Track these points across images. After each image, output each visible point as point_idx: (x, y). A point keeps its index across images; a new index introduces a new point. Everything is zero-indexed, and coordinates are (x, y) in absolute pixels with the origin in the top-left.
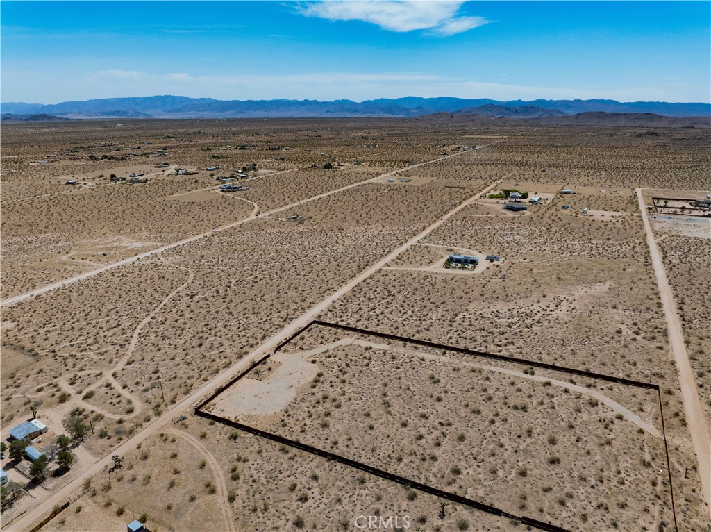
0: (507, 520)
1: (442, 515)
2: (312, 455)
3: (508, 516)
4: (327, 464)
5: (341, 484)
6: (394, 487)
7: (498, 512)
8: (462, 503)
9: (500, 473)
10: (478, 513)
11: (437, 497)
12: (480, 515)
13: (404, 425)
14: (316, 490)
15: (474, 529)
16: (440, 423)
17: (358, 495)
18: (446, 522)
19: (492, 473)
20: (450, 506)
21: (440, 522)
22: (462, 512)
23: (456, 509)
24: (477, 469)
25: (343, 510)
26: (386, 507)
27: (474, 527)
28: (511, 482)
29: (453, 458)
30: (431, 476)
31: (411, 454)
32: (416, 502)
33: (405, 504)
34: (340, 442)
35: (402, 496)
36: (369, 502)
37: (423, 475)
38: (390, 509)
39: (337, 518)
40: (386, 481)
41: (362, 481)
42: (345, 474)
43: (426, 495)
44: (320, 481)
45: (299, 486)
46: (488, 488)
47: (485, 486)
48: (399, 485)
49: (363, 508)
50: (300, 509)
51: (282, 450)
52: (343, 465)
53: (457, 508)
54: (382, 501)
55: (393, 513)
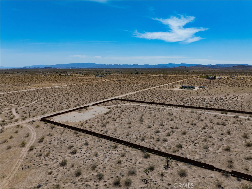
0: (219, 174)
1: (167, 167)
3: (219, 170)
4: (97, 139)
5: (101, 148)
6: (135, 151)
8: (182, 162)
9: (211, 149)
10: (194, 168)
12: (196, 169)
15: (192, 177)
16: (171, 128)
17: (110, 153)
18: (169, 171)
19: (205, 149)
22: (182, 166)
23: (178, 165)
24: (194, 146)
25: (96, 159)
27: (192, 175)
28: (219, 154)
29: (178, 141)
30: (162, 148)
31: (151, 138)
33: (140, 160)
35: (140, 156)
38: (129, 162)
40: (131, 148)
42: (106, 144)
44: (89, 146)
45: (74, 147)
46: (202, 156)
47: (200, 154)
48: (139, 151)
51: (75, 133)
52: (106, 140)
53: (179, 164)
54: (125, 157)
55: (131, 164)
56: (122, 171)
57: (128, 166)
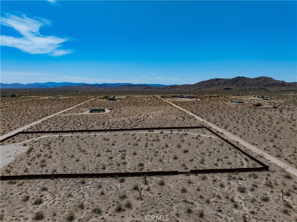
1: (146, 183)
3: (182, 173)
4: (52, 181)
5: (67, 188)
11: (138, 177)
14: (48, 196)
17: (83, 190)
18: (151, 185)
20: (149, 178)
21: (147, 186)
22: (157, 179)
23: (153, 179)
25: (75, 199)
26: (107, 190)
32: (126, 182)
33: (119, 185)
35: (115, 182)
36: (94, 191)
41: (83, 183)
42: (68, 182)
43: (130, 178)
44: (49, 190)
45: (31, 197)
49: (91, 194)
50: (37, 209)
54: (102, 188)
55: (114, 191)
56: (113, 199)
57: (114, 194)
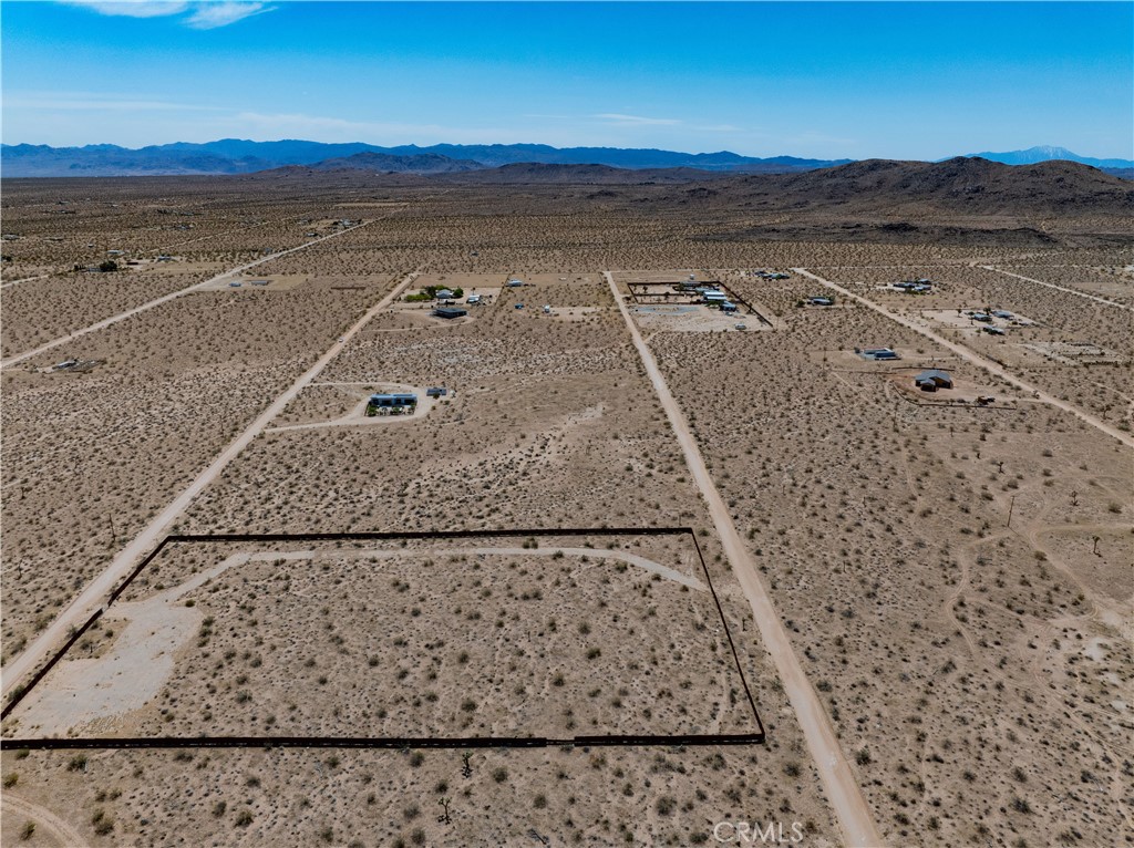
0: (556, 749)
1: (467, 772)
2: (237, 751)
3: (555, 743)
4: (267, 756)
5: (300, 778)
6: (385, 757)
7: (542, 743)
8: (489, 746)
9: (529, 690)
10: (515, 752)
11: (452, 750)
12: (518, 754)
13: (374, 663)
14: (262, 801)
15: (517, 775)
16: (427, 646)
17: (333, 786)
18: (476, 779)
19: (518, 694)
20: (475, 755)
21: (467, 783)
22: (494, 758)
23: (484, 758)
24: (496, 694)
25: (315, 815)
26: (383, 788)
27: (516, 772)
28: (547, 698)
29: (459, 690)
30: (435, 723)
31: (397, 702)
32: (425, 766)
33: (409, 777)
34: (278, 717)
35: (402, 766)
36: (354, 790)
37: (424, 725)
38: (389, 789)
39: (310, 830)
40: (371, 752)
41: (334, 763)
42: (302, 762)
43: (436, 752)
44: (263, 785)
45: (230, 805)
46: (519, 716)
47: (514, 714)
48: (392, 751)
49: (347, 801)
50: (244, 838)
51: (180, 758)
52: (294, 750)
53: (485, 755)
54: (373, 782)
55: (396, 793)
56: (390, 817)
57: (394, 801)
